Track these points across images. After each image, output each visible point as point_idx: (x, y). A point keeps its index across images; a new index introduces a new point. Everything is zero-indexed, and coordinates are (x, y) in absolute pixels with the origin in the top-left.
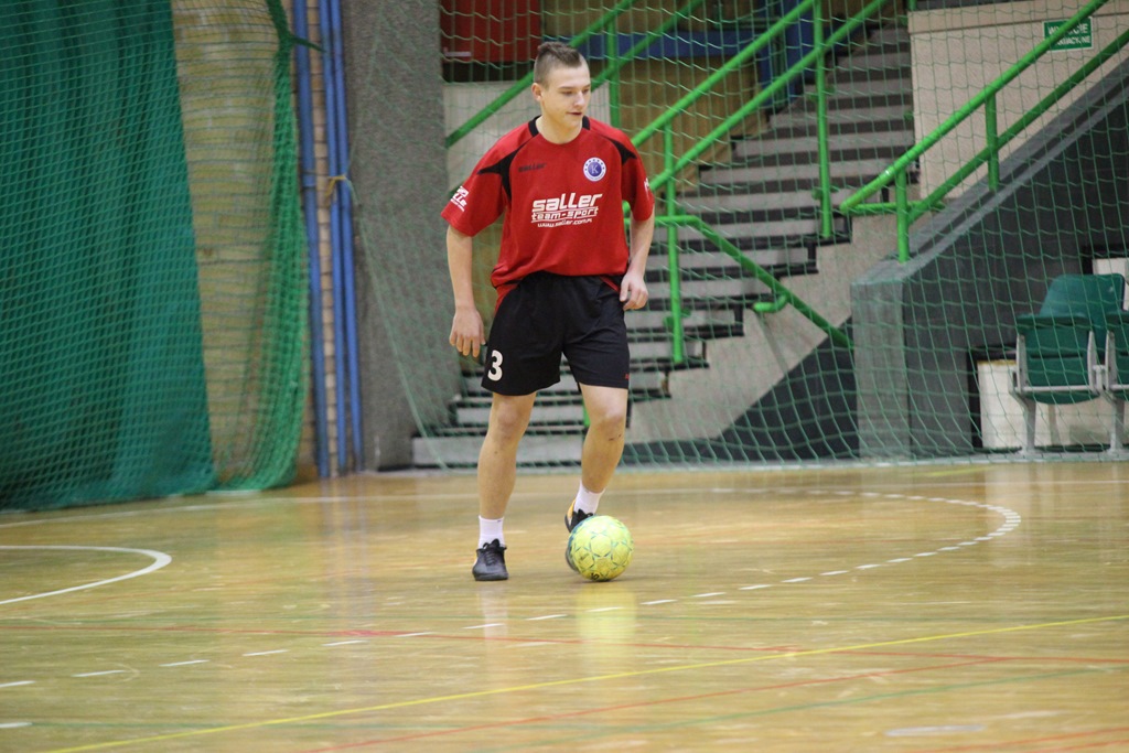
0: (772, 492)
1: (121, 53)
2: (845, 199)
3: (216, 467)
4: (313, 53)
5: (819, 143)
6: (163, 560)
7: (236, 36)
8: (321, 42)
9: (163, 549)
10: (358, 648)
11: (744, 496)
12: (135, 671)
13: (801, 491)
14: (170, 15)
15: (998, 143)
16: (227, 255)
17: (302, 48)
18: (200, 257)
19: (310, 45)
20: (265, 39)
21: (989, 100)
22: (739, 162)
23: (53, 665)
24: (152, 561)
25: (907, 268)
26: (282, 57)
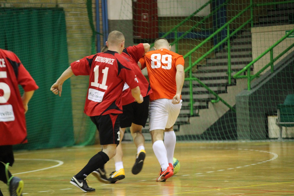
0: (215, 148)
1: (53, 36)
2: (234, 74)
3: (75, 140)
4: (101, 36)
5: (228, 60)
6: (61, 163)
7: (82, 31)
8: (103, 33)
9: (61, 160)
10: (109, 186)
11: (208, 149)
12: (53, 191)
13: (223, 148)
14: (65, 26)
15: (273, 61)
16: (78, 86)
17: (98, 35)
18: (72, 87)
19: (100, 34)
20: (89, 32)
21: (271, 50)
22: (210, 65)
23: (33, 189)
24: (58, 163)
25: (250, 92)
26: (93, 37)
